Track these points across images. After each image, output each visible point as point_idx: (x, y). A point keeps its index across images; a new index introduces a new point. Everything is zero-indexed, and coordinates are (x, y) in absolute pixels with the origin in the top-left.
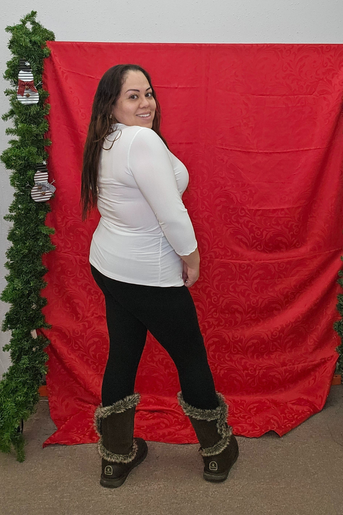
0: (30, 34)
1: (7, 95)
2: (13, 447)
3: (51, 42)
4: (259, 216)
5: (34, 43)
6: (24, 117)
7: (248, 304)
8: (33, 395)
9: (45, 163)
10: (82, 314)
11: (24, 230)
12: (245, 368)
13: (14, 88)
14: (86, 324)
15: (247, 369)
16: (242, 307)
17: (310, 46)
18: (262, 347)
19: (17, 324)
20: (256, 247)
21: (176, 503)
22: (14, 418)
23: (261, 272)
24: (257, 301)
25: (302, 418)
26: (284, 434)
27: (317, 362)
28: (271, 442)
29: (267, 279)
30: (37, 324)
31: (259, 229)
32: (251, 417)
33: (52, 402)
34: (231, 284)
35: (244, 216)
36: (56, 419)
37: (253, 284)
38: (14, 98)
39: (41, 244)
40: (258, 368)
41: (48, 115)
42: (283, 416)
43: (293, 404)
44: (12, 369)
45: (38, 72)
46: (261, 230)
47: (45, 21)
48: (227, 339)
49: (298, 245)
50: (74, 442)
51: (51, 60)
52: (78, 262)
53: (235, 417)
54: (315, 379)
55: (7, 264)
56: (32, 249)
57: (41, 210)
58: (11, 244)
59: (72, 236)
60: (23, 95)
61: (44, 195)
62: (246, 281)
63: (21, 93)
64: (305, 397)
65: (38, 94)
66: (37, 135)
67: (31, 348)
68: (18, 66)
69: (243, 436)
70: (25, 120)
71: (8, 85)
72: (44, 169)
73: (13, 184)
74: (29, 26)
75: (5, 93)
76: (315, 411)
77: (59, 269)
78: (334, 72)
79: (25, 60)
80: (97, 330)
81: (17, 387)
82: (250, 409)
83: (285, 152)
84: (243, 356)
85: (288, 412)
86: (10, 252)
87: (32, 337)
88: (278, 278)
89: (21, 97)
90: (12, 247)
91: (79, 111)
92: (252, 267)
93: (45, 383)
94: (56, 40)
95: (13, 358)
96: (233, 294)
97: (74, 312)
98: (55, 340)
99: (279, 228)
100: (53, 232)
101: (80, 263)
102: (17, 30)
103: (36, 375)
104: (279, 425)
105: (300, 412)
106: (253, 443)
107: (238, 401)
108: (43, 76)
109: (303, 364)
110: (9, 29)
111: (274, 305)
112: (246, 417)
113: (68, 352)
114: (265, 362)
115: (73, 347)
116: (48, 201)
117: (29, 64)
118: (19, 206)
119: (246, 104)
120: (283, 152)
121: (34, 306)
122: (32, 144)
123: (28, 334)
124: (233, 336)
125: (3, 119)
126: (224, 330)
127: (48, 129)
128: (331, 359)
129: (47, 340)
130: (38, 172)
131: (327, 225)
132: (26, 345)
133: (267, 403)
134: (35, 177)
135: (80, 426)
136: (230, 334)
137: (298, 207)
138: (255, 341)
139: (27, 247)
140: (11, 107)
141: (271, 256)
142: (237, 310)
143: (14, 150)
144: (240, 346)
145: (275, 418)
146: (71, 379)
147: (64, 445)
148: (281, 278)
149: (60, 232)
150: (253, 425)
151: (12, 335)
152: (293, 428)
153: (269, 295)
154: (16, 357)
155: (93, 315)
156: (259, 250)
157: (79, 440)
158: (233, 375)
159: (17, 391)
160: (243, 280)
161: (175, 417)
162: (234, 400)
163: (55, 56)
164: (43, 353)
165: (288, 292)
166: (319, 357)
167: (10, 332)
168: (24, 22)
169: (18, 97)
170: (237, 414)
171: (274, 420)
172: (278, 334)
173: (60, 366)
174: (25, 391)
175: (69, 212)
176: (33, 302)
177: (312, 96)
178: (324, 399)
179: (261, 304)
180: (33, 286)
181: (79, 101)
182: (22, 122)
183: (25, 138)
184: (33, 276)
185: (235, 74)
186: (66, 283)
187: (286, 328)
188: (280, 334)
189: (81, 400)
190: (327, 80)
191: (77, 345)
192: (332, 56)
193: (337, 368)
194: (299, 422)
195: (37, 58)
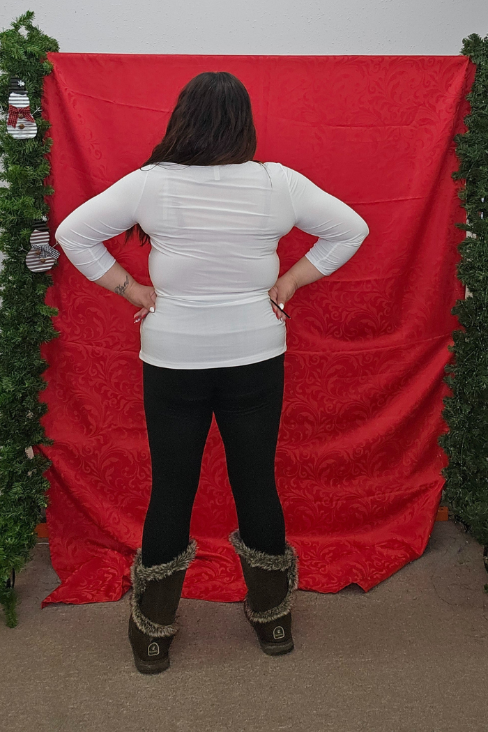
3: (53, 54)
4: (336, 290)
5: (31, 55)
6: (16, 156)
7: (321, 411)
8: (28, 536)
9: (44, 219)
10: (95, 425)
11: (16, 311)
12: (318, 498)
13: (2, 117)
14: (101, 437)
15: (321, 500)
16: (314, 416)
17: (406, 59)
18: (342, 470)
19: (6, 438)
20: (332, 333)
21: (224, 683)
22: (2, 567)
23: (339, 367)
24: (335, 406)
25: (396, 566)
26: (371, 588)
27: (415, 489)
28: (352, 600)
29: (348, 377)
30: (34, 440)
31: (337, 308)
32: (325, 566)
33: (54, 546)
34: (298, 383)
35: (317, 290)
36: (60, 569)
37: (329, 382)
38: (3, 131)
39: (40, 329)
40: (335, 498)
41: (50, 153)
42: (369, 564)
43: (382, 547)
45: (36, 95)
46: (340, 310)
47: (46, 27)
48: (293, 457)
49: (391, 330)
50: (82, 600)
51: (54, 78)
52: (90, 353)
53: (304, 565)
54: (412, 514)
56: (27, 337)
57: (38, 283)
59: (82, 318)
60: (14, 127)
61: (44, 263)
62: (319, 380)
63: (13, 124)
64: (399, 538)
65: (35, 124)
66: (34, 180)
67: (25, 472)
68: (9, 86)
69: (315, 591)
70: (17, 160)
72: (44, 226)
73: (1, 248)
74: (23, 31)
76: (414, 557)
77: (64, 364)
78: (439, 94)
79: (17, 79)
80: (116, 447)
81: (6, 525)
82: (324, 555)
83: (372, 204)
84: (314, 482)
85: (376, 558)
87: (26, 457)
88: (362, 376)
89: (12, 129)
91: (91, 148)
92: (326, 360)
93: (44, 520)
94: (60, 51)
95: (1, 486)
96: (301, 397)
97: (84, 423)
98: (58, 461)
99: (364, 307)
100: (56, 313)
101: (92, 355)
102: (8, 37)
103: (32, 508)
104: (363, 575)
105: (392, 558)
106: (329, 600)
107: (309, 544)
108: (42, 100)
109: (397, 493)
111: (357, 413)
112: (319, 565)
113: (75, 476)
114: (346, 490)
115: (82, 471)
116: (48, 270)
117: (23, 84)
118: (10, 278)
119: (319, 138)
120: (369, 204)
121: (29, 414)
122: (28, 193)
123: (22, 452)
124: (301, 455)
126: (290, 447)
127: (50, 172)
128: (435, 486)
129: (48, 461)
130: (35, 231)
131: (429, 303)
132: (19, 468)
133: (347, 546)
134: (31, 238)
135: (92, 577)
136: (297, 452)
137: (390, 279)
138: (332, 461)
139: (20, 333)
141: (353, 345)
142: (306, 419)
143: (3, 202)
144: (310, 467)
145: (360, 566)
146: (81, 514)
147: (70, 604)
148: (366, 374)
149: (65, 313)
150: (329, 576)
152: (383, 579)
153: (350, 399)
154: (6, 484)
155: (110, 426)
156: (337, 338)
157: (90, 597)
158: (302, 508)
159: (5, 531)
160: (314, 377)
161: (222, 566)
162: (302, 542)
163: (59, 72)
164: (42, 478)
165: (376, 394)
166: (419, 482)
168: (17, 27)
169: (8, 128)
170: (306, 561)
171: (357, 569)
172: (362, 452)
174: (17, 530)
175: (78, 285)
176: (28, 409)
177: (410, 127)
178: (426, 540)
179: (339, 411)
180: (28, 387)
181: (91, 135)
182: (14, 163)
183: (18, 184)
184: (28, 373)
185: (305, 97)
186: (73, 383)
187: (373, 443)
188: (364, 451)
189: (94, 543)
190: (430, 105)
191: (88, 468)
192: (436, 72)
193: (443, 497)
194: (391, 572)
195: (34, 75)
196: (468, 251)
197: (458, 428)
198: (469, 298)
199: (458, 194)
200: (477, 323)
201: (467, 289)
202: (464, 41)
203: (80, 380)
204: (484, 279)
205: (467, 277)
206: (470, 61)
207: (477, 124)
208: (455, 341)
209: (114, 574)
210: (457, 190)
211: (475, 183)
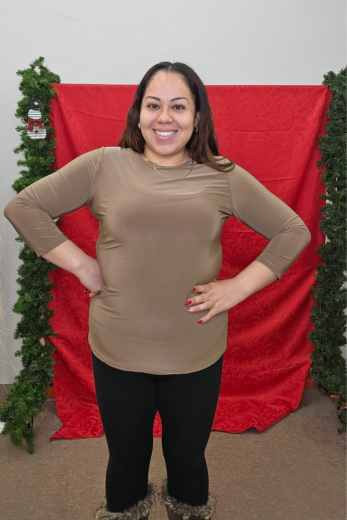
0: (38, 77)
1: (18, 131)
2: (24, 441)
3: (57, 84)
4: (241, 238)
5: (42, 85)
6: (33, 151)
7: (231, 316)
8: (41, 395)
10: (84, 324)
12: (229, 372)
13: (24, 125)
15: (231, 373)
17: (287, 87)
18: (244, 354)
19: (27, 332)
20: (239, 266)
22: (24, 415)
24: (240, 313)
25: (280, 416)
26: (263, 431)
27: (293, 367)
28: (252, 437)
30: (45, 333)
31: (241, 249)
32: (234, 416)
33: (58, 402)
35: (228, 238)
36: (63, 417)
38: (25, 134)
40: (240, 372)
41: (55, 149)
42: (263, 415)
43: (272, 404)
44: (23, 372)
45: (45, 111)
46: (243, 251)
47: (52, 67)
50: (76, 436)
51: (57, 100)
53: (220, 415)
54: (290, 382)
55: (18, 280)
56: (40, 267)
58: (21, 262)
60: (32, 131)
63: (31, 129)
64: (282, 398)
65: (45, 130)
66: (45, 166)
67: (39, 354)
68: (28, 105)
69: (227, 432)
70: (34, 153)
71: (20, 122)
74: (38, 70)
75: (16, 129)
76: (291, 410)
77: (64, 285)
78: (308, 110)
79: (34, 100)
81: (27, 388)
82: (234, 408)
83: (265, 181)
84: (226, 362)
85: (267, 411)
86: (21, 269)
87: (40, 344)
89: (31, 133)
90: (22, 265)
91: (82, 145)
93: (52, 385)
94: (61, 83)
95: (24, 363)
97: (77, 323)
99: (259, 248)
102: (27, 73)
103: (44, 378)
104: (259, 422)
105: (278, 410)
106: (236, 438)
107: (223, 402)
108: (50, 114)
109: (280, 369)
110: (19, 73)
111: (254, 317)
112: (230, 415)
113: (72, 357)
114: (248, 367)
115: (76, 353)
117: (37, 104)
119: (230, 139)
121: (42, 317)
122: (41, 174)
123: (37, 341)
125: (15, 152)
127: (55, 161)
128: (305, 365)
129: (54, 347)
132: (36, 351)
133: (248, 403)
135: (83, 422)
138: (237, 348)
139: (36, 265)
140: (22, 142)
143: (25, 180)
145: (255, 416)
146: (75, 381)
147: (68, 439)
150: (236, 422)
151: (23, 342)
152: (271, 425)
153: (250, 308)
154: (27, 362)
157: (82, 435)
159: (27, 392)
163: (60, 96)
164: (50, 359)
165: (267, 305)
166: (296, 361)
167: (21, 340)
168: (33, 67)
169: (28, 133)
170: (221, 412)
171: (255, 418)
173: (65, 370)
174: (35, 391)
175: (73, 234)
176: (41, 313)
177: (289, 132)
178: (299, 400)
179: (243, 316)
180: (41, 299)
181: (81, 136)
182: (31, 155)
183: (34, 168)
184: (41, 290)
185: (220, 112)
186: (71, 297)
187: (265, 337)
188: (259, 342)
189: (84, 400)
190: (302, 118)
191: (79, 352)
192: (305, 96)
193: (311, 372)
194: (277, 420)
195: (45, 98)
196: (327, 212)
197: (320, 327)
198: (328, 243)
199: (321, 175)
200: (333, 259)
201: (326, 237)
202: (324, 76)
203: (75, 295)
204: (337, 230)
205: (326, 229)
206: (328, 89)
207: (333, 130)
208: (318, 270)
209: (97, 420)
210: (320, 172)
211: (331, 168)
